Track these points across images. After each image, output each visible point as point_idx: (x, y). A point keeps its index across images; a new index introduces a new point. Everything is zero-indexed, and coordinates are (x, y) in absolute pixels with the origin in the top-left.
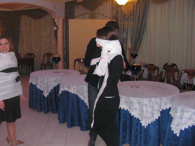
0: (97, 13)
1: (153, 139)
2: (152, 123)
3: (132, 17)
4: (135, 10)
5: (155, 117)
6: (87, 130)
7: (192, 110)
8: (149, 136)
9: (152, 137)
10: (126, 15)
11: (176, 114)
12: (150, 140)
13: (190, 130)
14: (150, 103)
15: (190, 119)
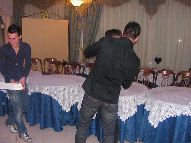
0: (51, 13)
1: (130, 132)
2: (129, 118)
3: (85, 18)
4: (88, 12)
5: (133, 112)
6: (61, 131)
7: (169, 104)
8: (127, 130)
9: (130, 130)
10: (80, 16)
11: (153, 108)
12: (127, 133)
13: (167, 121)
14: (128, 100)
15: (167, 111)
